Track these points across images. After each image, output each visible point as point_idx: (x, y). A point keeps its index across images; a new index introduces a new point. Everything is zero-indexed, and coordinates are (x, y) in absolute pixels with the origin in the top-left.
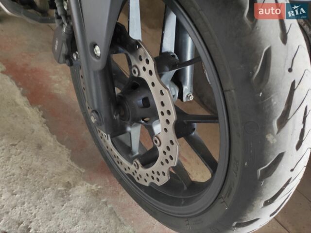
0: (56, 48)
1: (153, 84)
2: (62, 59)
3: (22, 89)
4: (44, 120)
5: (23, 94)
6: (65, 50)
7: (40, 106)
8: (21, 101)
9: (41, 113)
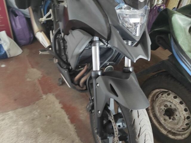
0: (88, 107)
1: (113, 123)
2: (89, 111)
3: (68, 116)
4: (76, 130)
5: (69, 118)
6: (90, 109)
7: (74, 124)
8: (67, 121)
9: (75, 127)
